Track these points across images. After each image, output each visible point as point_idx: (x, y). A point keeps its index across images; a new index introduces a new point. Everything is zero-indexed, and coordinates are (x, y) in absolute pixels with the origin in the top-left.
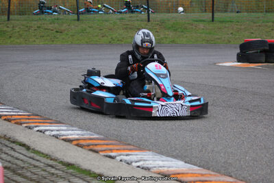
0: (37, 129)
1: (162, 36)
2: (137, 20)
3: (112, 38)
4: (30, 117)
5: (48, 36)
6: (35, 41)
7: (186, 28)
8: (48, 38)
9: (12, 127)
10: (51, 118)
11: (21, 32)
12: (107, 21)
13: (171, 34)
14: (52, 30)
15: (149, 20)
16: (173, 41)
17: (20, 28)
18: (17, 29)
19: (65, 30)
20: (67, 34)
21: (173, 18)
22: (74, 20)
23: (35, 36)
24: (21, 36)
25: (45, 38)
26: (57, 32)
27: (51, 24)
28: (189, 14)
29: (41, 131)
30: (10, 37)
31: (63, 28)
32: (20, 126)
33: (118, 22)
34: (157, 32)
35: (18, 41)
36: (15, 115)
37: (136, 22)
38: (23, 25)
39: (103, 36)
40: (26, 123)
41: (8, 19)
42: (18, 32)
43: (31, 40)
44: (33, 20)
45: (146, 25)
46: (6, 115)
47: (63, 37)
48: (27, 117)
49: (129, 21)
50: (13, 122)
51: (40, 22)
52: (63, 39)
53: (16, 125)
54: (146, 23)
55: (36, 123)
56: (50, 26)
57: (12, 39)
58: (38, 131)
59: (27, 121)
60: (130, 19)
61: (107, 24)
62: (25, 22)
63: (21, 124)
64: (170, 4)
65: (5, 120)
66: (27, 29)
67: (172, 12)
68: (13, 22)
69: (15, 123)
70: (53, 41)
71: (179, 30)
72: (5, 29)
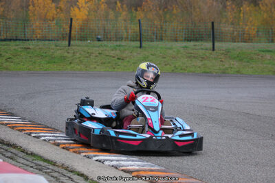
0: (96, 158)
1: (227, 66)
2: (202, 49)
3: (175, 67)
5: (109, 63)
6: (95, 68)
7: (252, 59)
8: (109, 65)
9: (70, 156)
11: (81, 59)
12: (170, 49)
13: (236, 64)
14: (114, 57)
15: (214, 49)
16: (238, 72)
17: (80, 54)
18: (78, 55)
19: (126, 57)
20: (129, 62)
21: (239, 47)
22: (137, 47)
23: (96, 62)
24: (81, 62)
25: (106, 65)
26: (118, 59)
27: (113, 50)
28: (255, 44)
29: (100, 161)
30: (71, 63)
31: (124, 55)
32: (78, 155)
33: (182, 50)
34: (222, 61)
35: (79, 67)
37: (201, 51)
38: (85, 52)
39: (166, 65)
41: (69, 45)
42: (79, 58)
43: (91, 66)
44: (94, 46)
45: (211, 54)
46: (64, 144)
47: (125, 64)
49: (193, 49)
50: (71, 150)
51: (101, 48)
52: (125, 66)
53: (75, 154)
54: (210, 52)
56: (112, 53)
57: (72, 65)
58: (97, 160)
60: (194, 47)
61: (171, 51)
62: (85, 48)
63: (80, 153)
64: (235, 33)
65: (63, 148)
66: (87, 55)
67: (238, 42)
68: (73, 48)
70: (114, 68)
71: (245, 60)
72: (66, 54)
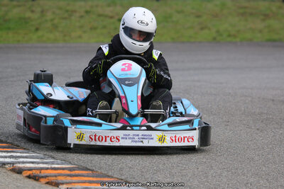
4: (73, 173)
10: (110, 174)
36: (47, 169)
40: (67, 183)
48: (68, 172)
55: (84, 182)
59: (69, 179)
69: (47, 183)
